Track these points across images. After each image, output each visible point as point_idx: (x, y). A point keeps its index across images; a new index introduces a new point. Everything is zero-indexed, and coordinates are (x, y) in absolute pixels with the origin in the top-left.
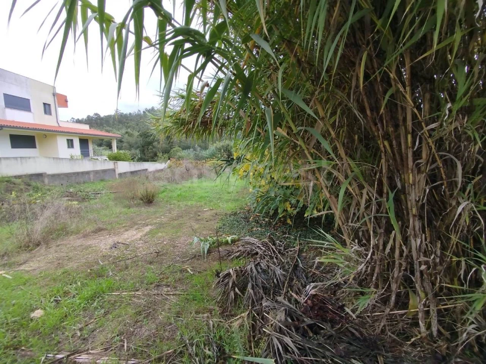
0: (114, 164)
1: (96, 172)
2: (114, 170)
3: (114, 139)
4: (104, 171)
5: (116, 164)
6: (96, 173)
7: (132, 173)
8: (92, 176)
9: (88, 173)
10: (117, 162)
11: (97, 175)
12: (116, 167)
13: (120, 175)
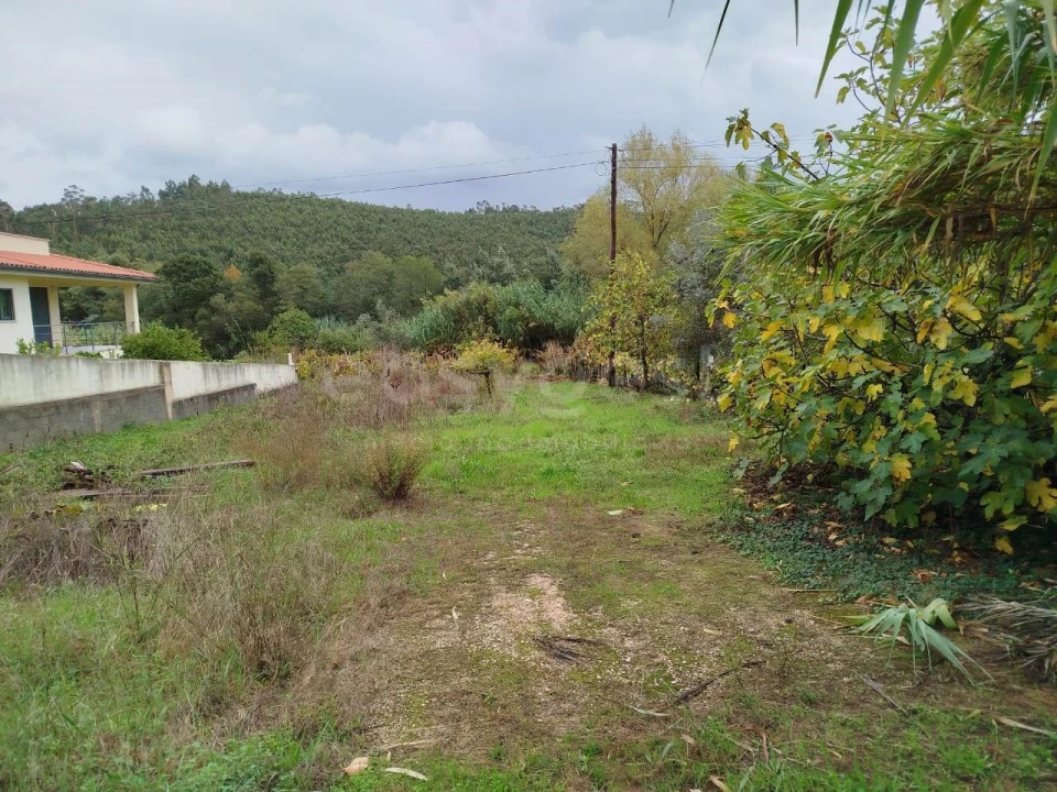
0: (161, 372)
1: (110, 400)
2: (159, 391)
3: (130, 287)
4: (133, 396)
5: (165, 370)
6: (110, 402)
7: (212, 398)
8: (96, 413)
9: (84, 403)
10: (168, 365)
11: (114, 411)
12: (166, 380)
13: (179, 405)
